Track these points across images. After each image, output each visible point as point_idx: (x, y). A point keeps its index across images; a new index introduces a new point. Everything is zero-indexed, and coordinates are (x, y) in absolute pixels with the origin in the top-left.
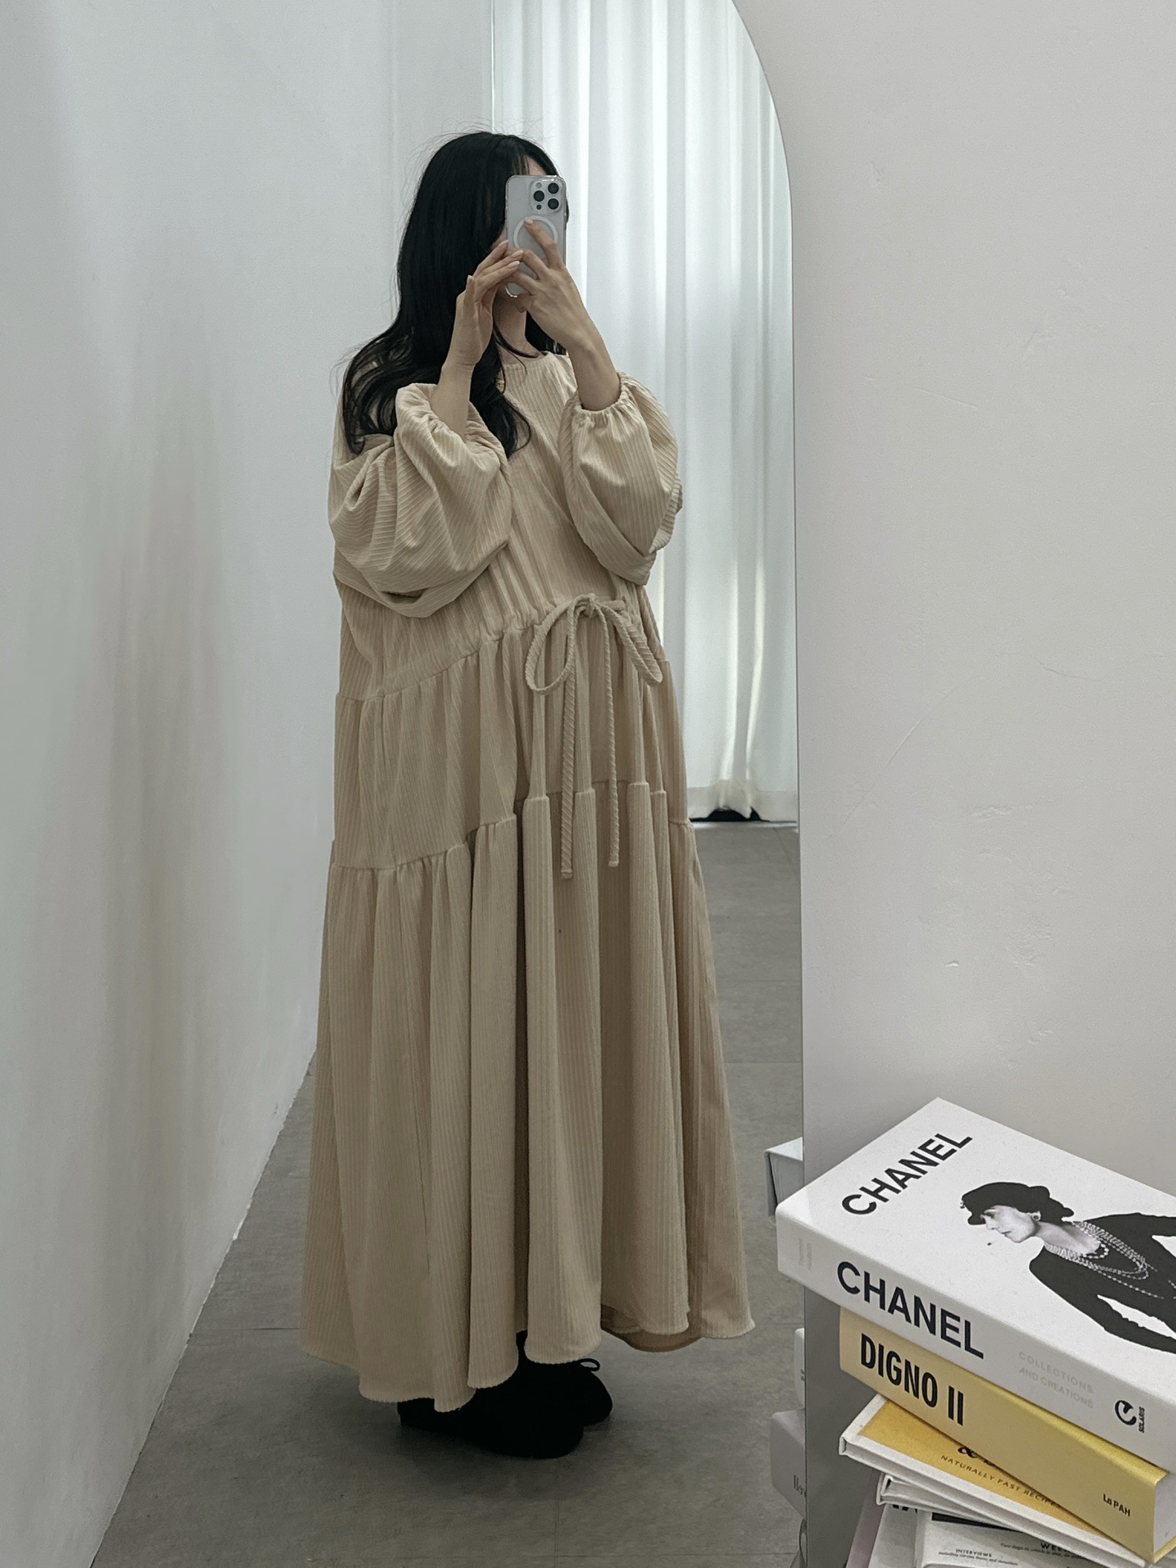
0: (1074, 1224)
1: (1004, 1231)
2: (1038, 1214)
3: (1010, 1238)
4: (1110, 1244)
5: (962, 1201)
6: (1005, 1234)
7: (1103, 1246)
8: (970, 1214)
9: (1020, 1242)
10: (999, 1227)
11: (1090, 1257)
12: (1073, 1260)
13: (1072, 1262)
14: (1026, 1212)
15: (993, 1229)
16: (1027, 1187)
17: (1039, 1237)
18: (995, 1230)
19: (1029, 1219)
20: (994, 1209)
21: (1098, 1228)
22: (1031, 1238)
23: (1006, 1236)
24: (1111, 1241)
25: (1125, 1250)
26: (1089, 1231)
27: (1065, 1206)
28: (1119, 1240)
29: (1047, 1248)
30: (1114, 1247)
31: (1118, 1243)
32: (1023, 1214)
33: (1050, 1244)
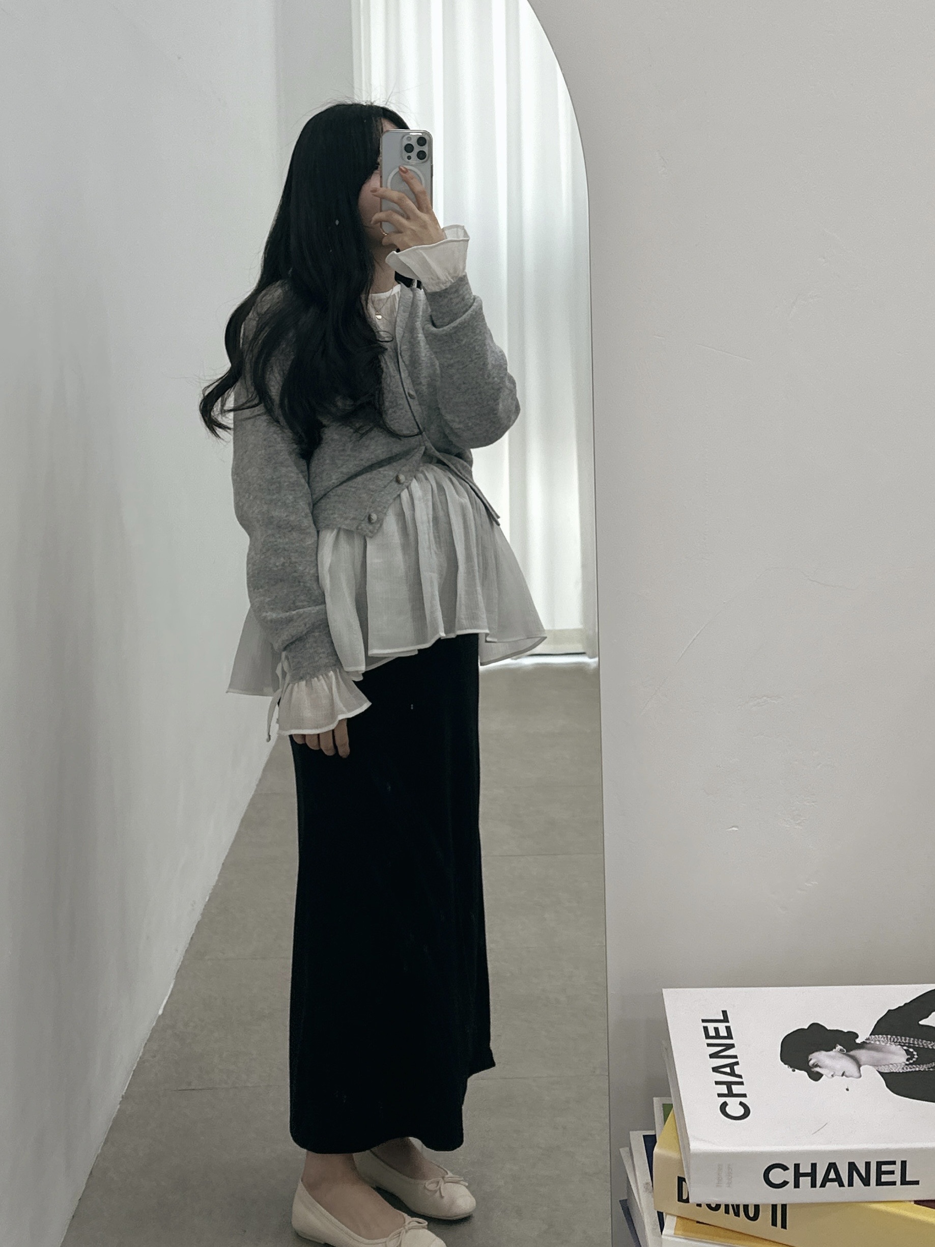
0: (868, 1042)
1: (842, 1073)
2: (839, 1047)
3: (851, 1077)
4: (907, 1044)
5: (787, 1066)
6: (843, 1075)
7: (905, 1048)
9: (860, 1076)
10: (834, 1073)
11: (911, 1061)
12: (904, 1071)
13: (907, 1072)
14: (832, 1050)
15: (833, 1076)
16: (804, 1029)
17: (864, 1064)
19: (841, 1055)
20: (811, 1059)
21: (884, 1036)
22: (861, 1068)
23: (846, 1076)
24: (903, 1041)
25: (920, 1044)
26: (883, 1042)
27: (846, 1031)
28: (908, 1038)
29: (880, 1071)
30: (912, 1045)
31: (909, 1040)
32: (832, 1053)
33: (877, 1066)
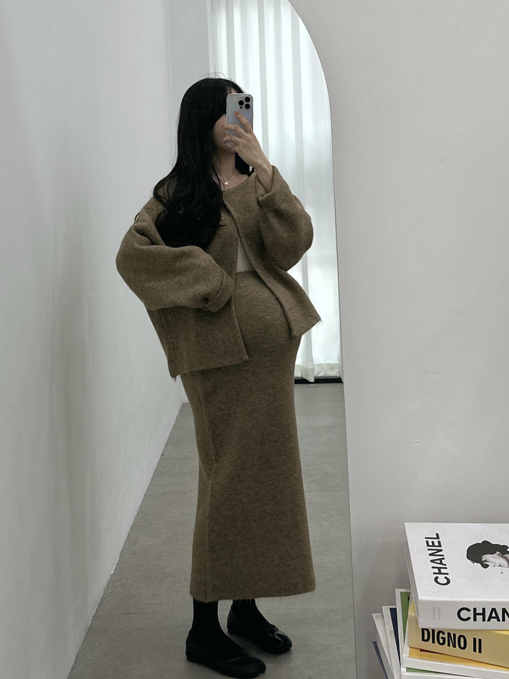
3: (504, 567)
8: (480, 565)
14: (494, 554)
15: (494, 566)
16: (479, 544)
18: (495, 567)
19: (499, 556)
27: (502, 545)
32: (493, 555)
